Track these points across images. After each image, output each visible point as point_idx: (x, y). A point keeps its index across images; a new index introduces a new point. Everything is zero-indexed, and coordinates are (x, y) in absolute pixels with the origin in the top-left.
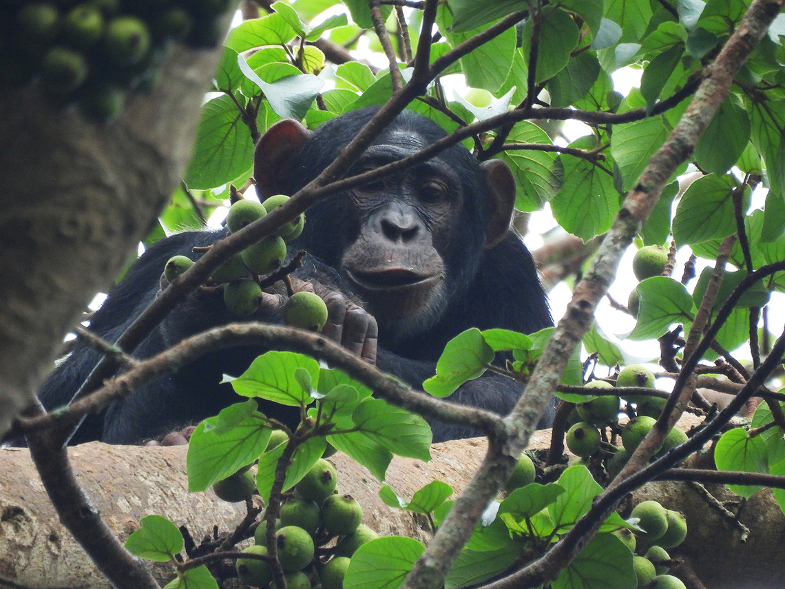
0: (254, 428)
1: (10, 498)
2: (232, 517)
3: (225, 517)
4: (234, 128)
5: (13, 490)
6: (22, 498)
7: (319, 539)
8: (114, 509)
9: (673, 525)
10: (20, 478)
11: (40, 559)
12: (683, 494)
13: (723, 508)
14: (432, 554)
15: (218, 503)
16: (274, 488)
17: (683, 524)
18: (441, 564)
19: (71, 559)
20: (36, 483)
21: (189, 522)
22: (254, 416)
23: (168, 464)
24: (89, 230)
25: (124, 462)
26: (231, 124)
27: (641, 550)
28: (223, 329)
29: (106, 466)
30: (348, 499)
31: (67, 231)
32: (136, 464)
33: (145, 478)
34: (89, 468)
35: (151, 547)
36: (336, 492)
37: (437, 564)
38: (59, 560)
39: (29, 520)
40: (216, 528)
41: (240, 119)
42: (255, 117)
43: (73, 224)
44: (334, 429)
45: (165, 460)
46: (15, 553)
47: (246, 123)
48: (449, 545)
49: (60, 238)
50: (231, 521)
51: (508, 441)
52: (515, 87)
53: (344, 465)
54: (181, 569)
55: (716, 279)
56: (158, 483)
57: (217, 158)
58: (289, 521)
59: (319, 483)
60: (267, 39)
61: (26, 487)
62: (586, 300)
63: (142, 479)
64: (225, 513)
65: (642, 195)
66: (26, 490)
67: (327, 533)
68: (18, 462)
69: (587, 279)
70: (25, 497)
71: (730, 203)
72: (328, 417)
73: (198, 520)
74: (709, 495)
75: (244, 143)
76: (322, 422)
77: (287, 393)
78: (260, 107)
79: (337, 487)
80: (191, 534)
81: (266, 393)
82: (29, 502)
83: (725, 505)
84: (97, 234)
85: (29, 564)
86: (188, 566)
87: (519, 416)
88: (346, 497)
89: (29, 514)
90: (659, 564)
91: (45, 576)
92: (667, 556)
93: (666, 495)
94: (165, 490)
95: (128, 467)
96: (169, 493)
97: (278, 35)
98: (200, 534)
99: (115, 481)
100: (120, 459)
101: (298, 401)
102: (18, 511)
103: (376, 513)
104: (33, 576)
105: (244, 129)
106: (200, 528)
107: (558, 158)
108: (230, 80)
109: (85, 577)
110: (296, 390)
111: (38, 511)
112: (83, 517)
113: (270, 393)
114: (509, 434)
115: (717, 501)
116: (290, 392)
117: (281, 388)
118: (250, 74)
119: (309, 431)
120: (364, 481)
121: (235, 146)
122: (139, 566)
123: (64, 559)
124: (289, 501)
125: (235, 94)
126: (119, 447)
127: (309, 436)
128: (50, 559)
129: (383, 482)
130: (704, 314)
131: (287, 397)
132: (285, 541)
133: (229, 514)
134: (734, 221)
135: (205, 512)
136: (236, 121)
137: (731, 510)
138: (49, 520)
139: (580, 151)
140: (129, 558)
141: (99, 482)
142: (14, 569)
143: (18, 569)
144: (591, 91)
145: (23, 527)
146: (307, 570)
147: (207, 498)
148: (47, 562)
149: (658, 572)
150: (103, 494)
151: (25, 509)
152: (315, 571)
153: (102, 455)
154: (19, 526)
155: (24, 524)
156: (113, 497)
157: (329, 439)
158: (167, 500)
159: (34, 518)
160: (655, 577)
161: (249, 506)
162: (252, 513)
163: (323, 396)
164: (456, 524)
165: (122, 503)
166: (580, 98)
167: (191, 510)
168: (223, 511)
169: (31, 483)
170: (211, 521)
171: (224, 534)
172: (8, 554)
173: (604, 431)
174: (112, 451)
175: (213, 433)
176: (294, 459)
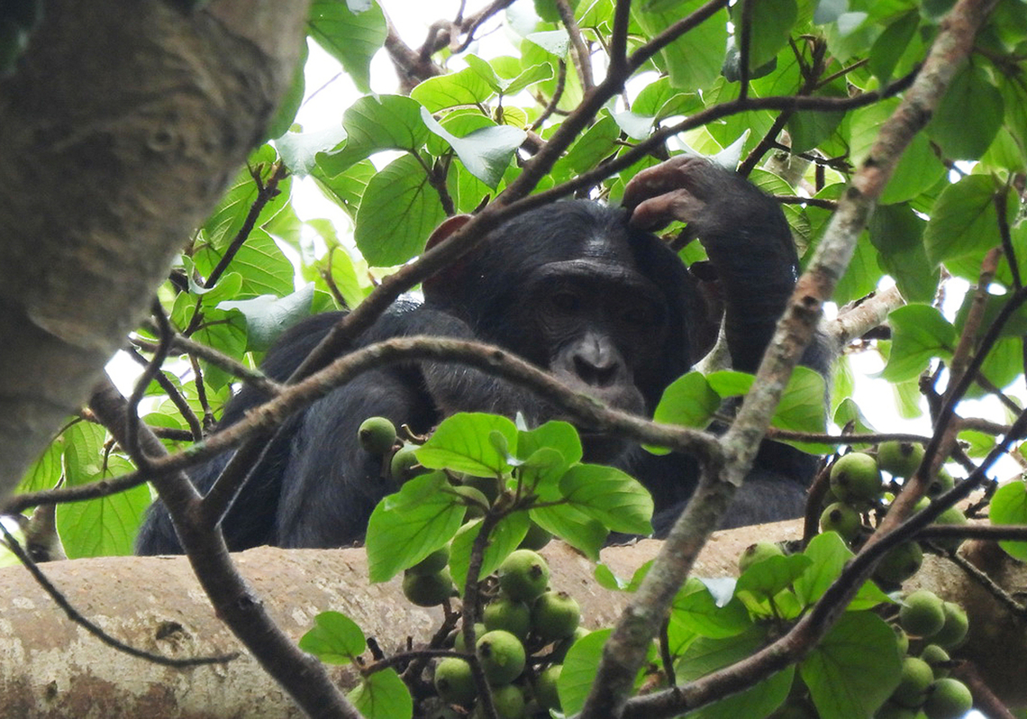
0: (444, 506)
1: (165, 612)
2: (429, 627)
3: (420, 627)
4: (420, 193)
5: (169, 603)
6: (180, 612)
7: (530, 645)
8: (291, 622)
9: (951, 619)
10: (176, 589)
11: (204, 682)
12: (964, 587)
13: (1011, 600)
14: (641, 601)
15: (412, 611)
16: (469, 575)
17: (963, 618)
18: (652, 612)
19: (242, 681)
20: (195, 595)
21: (378, 634)
22: (443, 490)
23: (351, 569)
24: (182, 144)
25: (299, 568)
26: (416, 189)
27: (916, 650)
28: (383, 345)
29: (278, 573)
30: (563, 596)
31: (156, 147)
32: (313, 570)
33: (325, 586)
34: (257, 575)
35: (329, 649)
36: (548, 589)
37: (647, 613)
38: (227, 683)
39: (188, 637)
40: (410, 639)
41: (427, 183)
42: (445, 179)
43: (163, 138)
44: (537, 502)
45: (348, 564)
46: (175, 677)
47: (434, 187)
48: (661, 590)
49: (149, 155)
50: (427, 632)
51: (726, 466)
52: (749, 130)
53: (559, 565)
54: (366, 673)
55: (980, 301)
56: (340, 591)
57: (402, 229)
58: (493, 625)
59: (528, 579)
60: (459, 98)
61: (184, 599)
62: (812, 296)
63: (321, 587)
64: (420, 623)
65: (872, 171)
66: (184, 604)
67: (540, 639)
68: (175, 571)
69: (812, 272)
70: (183, 612)
71: (992, 211)
72: (530, 488)
73: (389, 633)
74: (994, 585)
75: (433, 210)
76: (523, 495)
77: (480, 461)
78: (449, 168)
79: (549, 584)
80: (381, 648)
81: (456, 463)
82: (188, 616)
83: (1014, 596)
84: (193, 150)
85: (191, 689)
86: (373, 669)
87: (737, 435)
88: (560, 594)
89: (188, 630)
90: (938, 666)
91: (210, 701)
92: (946, 657)
93: (944, 589)
94: (348, 598)
95: (303, 573)
96: (353, 601)
97: (471, 92)
98: (392, 647)
99: (289, 590)
100: (293, 565)
101: (495, 471)
102: (176, 627)
103: (600, 618)
104: (197, 702)
105: (432, 193)
106: (391, 641)
107: (804, 212)
108: (412, 136)
109: (257, 702)
110: (491, 457)
111: (198, 627)
112: (243, 609)
113: (461, 464)
114: (726, 456)
115: (1003, 592)
116: (484, 461)
117: (473, 456)
118: (437, 128)
119: (509, 506)
120: (584, 581)
121: (423, 214)
122: (313, 664)
123: (232, 681)
124: (493, 602)
125: (420, 152)
126: (293, 551)
127: (510, 511)
128: (215, 682)
129: (598, 562)
130: (967, 343)
131: (481, 467)
132: (489, 648)
133: (424, 621)
134: (998, 231)
135: (396, 623)
136: (422, 185)
137: (1021, 601)
138: (212, 637)
139: (828, 202)
140: (300, 656)
141: (270, 591)
142: (173, 695)
143: (178, 695)
144: (838, 130)
145: (181, 645)
146: (519, 682)
147: (397, 606)
148: (212, 686)
149: (937, 675)
150: (275, 605)
151: (183, 625)
152: (528, 684)
153: (273, 560)
154: (177, 644)
155: (183, 642)
156: (287, 607)
157: (534, 515)
158: (351, 610)
159: (195, 635)
160: (932, 682)
161: (447, 610)
162: (451, 619)
163: (522, 462)
164: (668, 566)
165: (298, 615)
166: (825, 138)
167: (379, 620)
168: (419, 621)
169: (190, 595)
170: (405, 633)
171: (420, 645)
172: (165, 678)
173: (866, 517)
174: (285, 555)
175: (395, 512)
176: (493, 540)
